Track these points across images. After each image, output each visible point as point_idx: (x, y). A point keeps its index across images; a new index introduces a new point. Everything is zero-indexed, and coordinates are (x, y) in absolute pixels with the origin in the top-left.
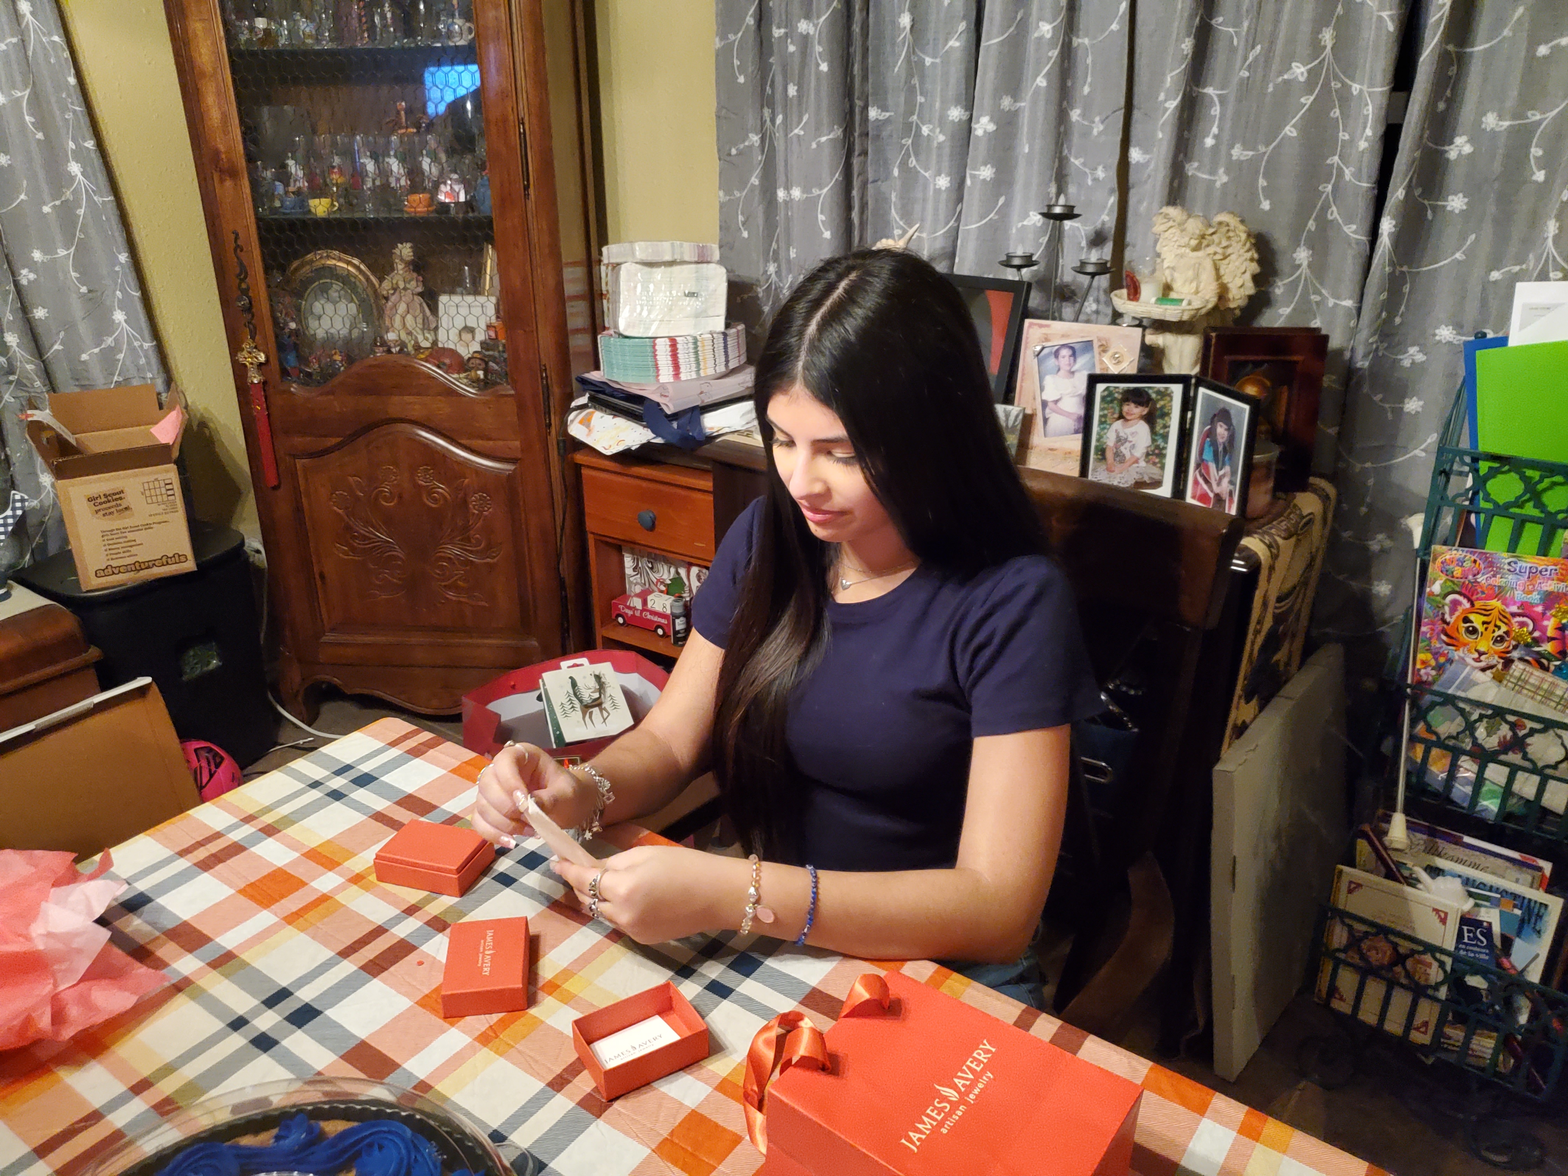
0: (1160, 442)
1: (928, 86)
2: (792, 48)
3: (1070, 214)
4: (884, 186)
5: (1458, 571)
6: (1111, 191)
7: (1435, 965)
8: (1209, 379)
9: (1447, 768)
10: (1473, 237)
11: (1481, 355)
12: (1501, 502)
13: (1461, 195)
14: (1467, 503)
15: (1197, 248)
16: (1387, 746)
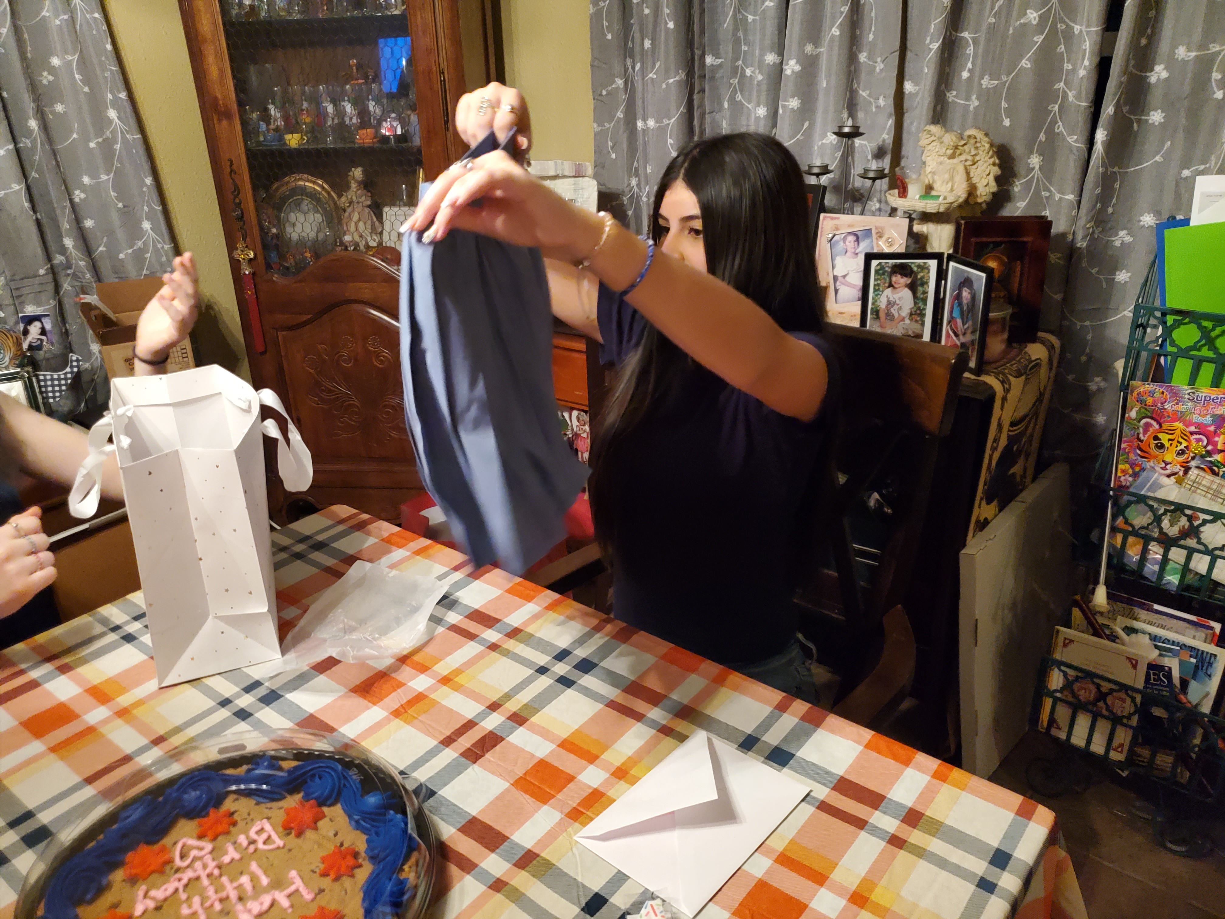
0: (921, 305)
1: (751, 38)
2: (647, 11)
3: (856, 133)
4: (717, 116)
5: (1150, 401)
6: (890, 116)
7: (1128, 700)
8: (959, 255)
9: (1140, 551)
10: (1169, 143)
11: (1169, 233)
12: (1183, 347)
13: (1159, 111)
14: (1158, 348)
15: (952, 157)
16: (1094, 536)
